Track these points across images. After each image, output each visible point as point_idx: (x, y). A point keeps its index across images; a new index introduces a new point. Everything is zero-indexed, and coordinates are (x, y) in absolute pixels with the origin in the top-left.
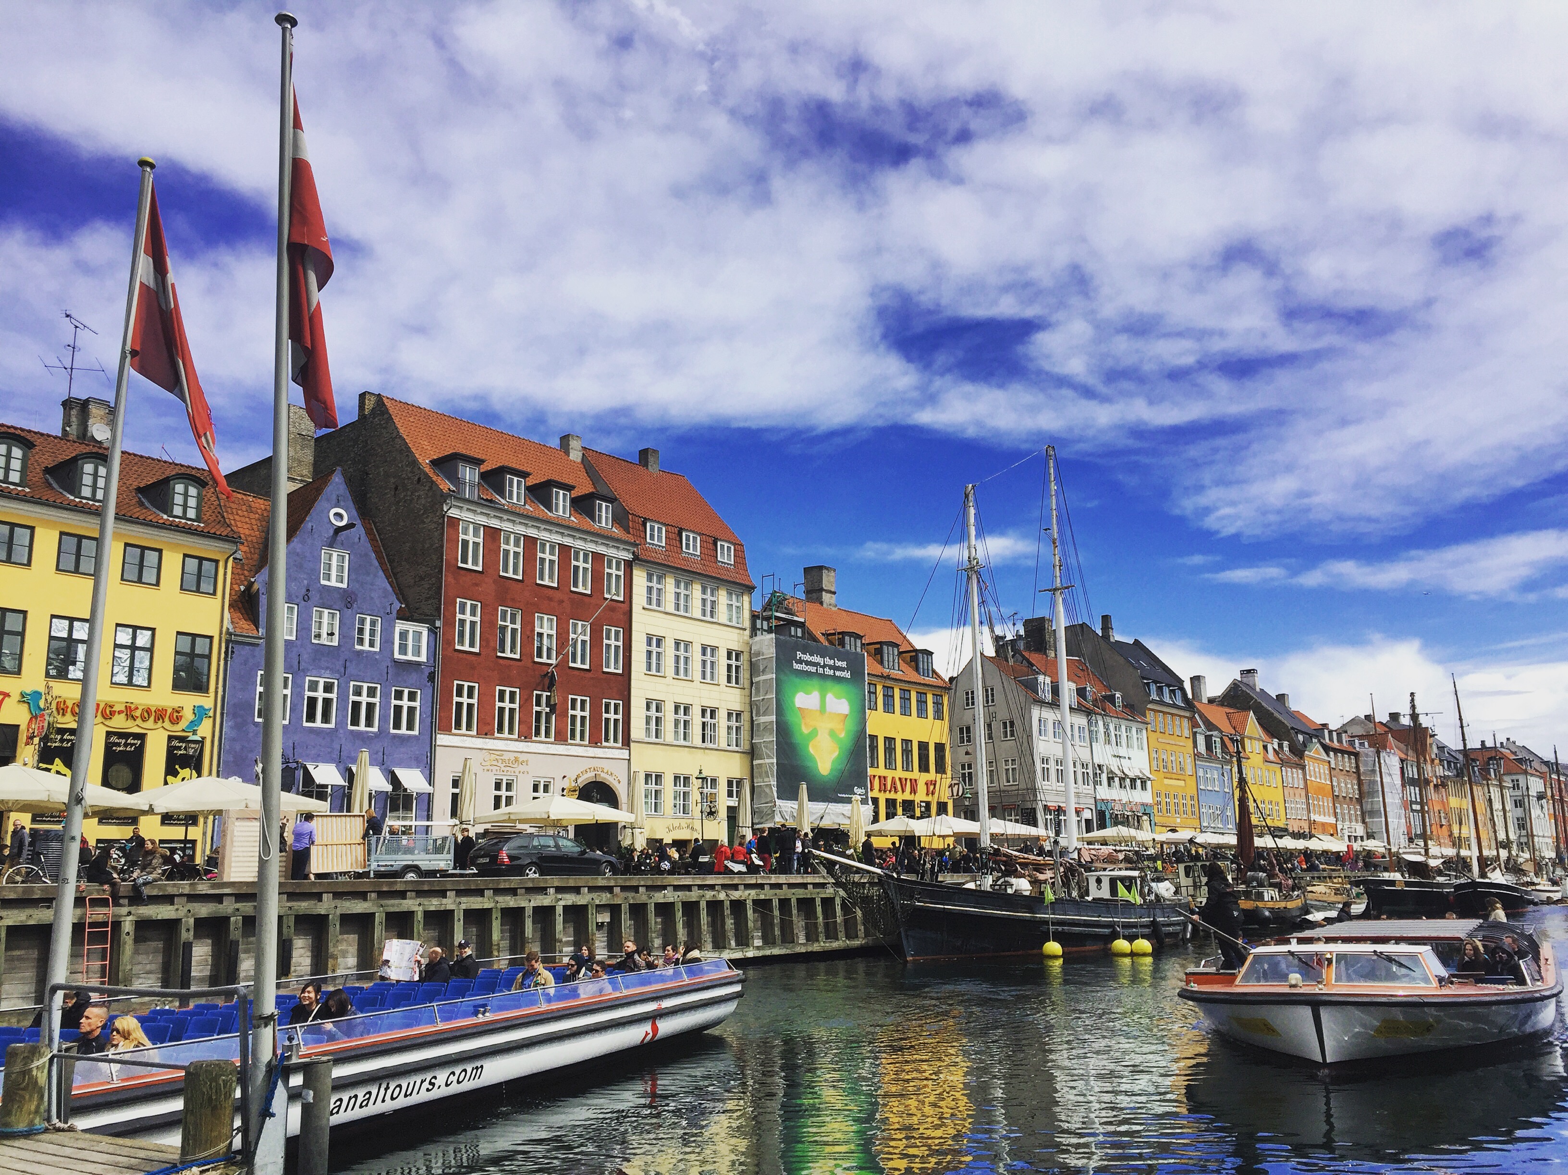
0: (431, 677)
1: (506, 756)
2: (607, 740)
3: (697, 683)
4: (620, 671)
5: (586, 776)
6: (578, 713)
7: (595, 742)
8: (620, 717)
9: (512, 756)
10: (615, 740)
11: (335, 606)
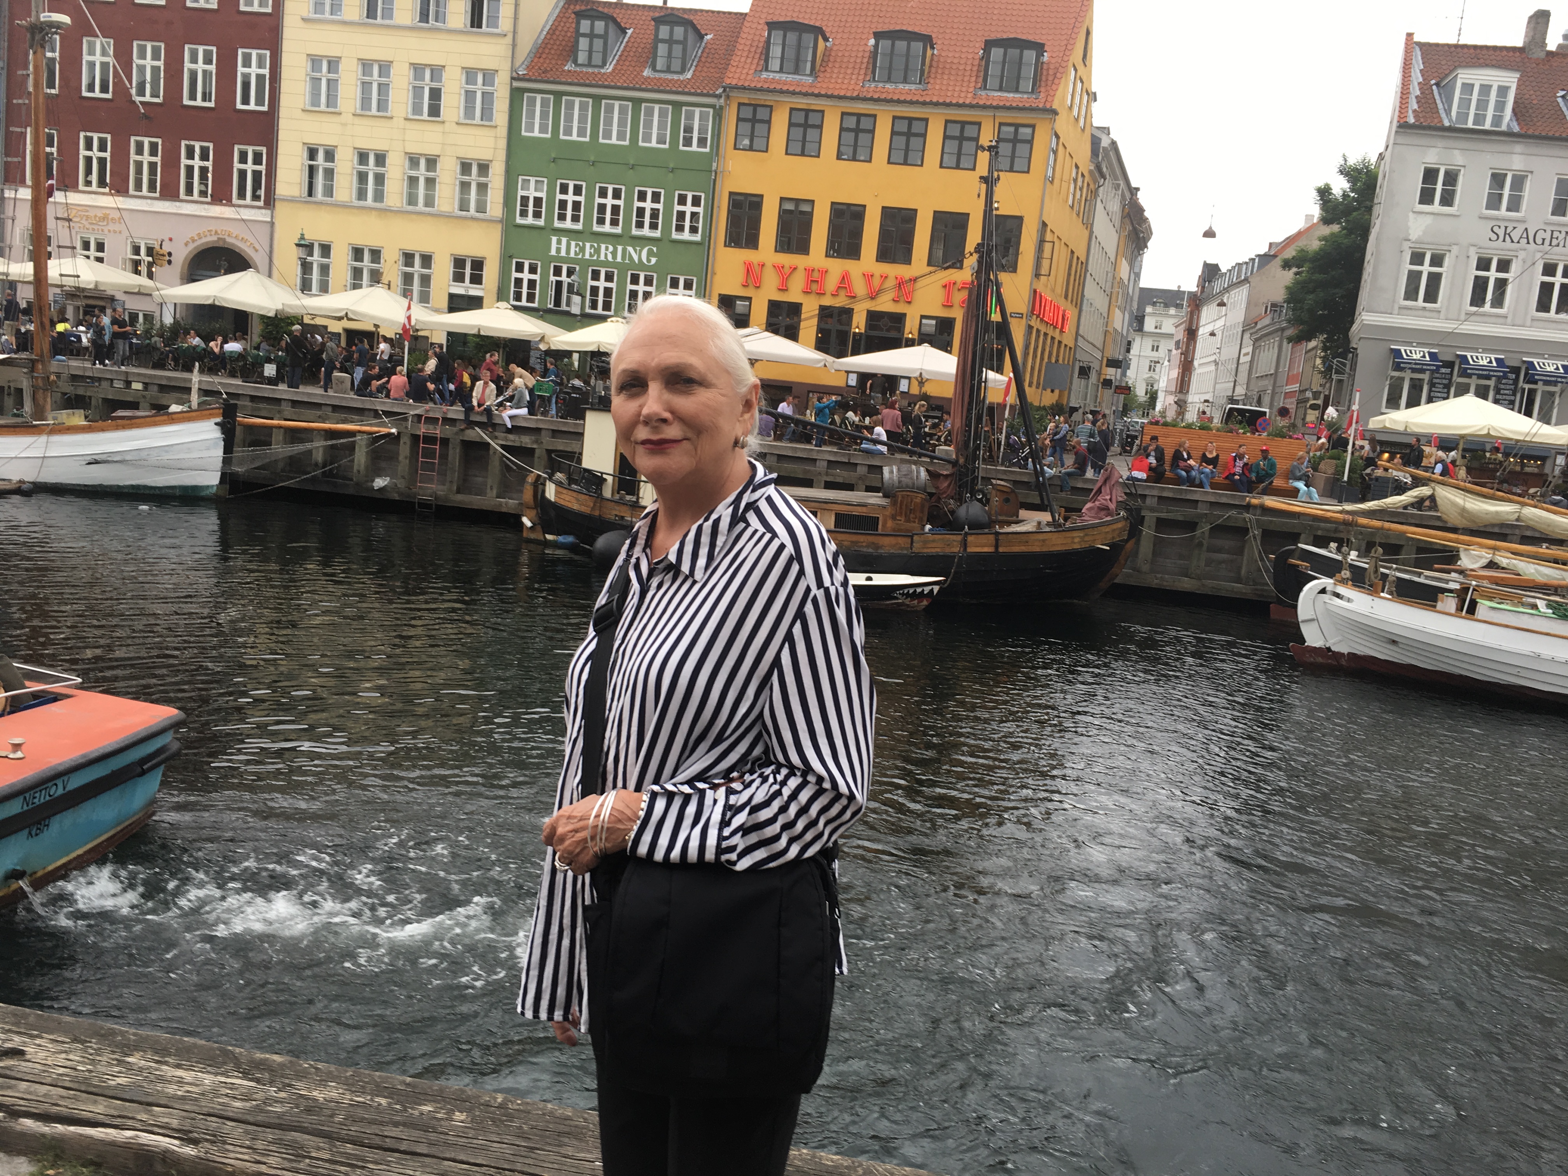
1: (91, 213)
2: (242, 195)
3: (399, 122)
4: (265, 108)
5: (204, 240)
6: (197, 163)
7: (221, 196)
8: (262, 168)
9: (100, 214)
10: (256, 197)
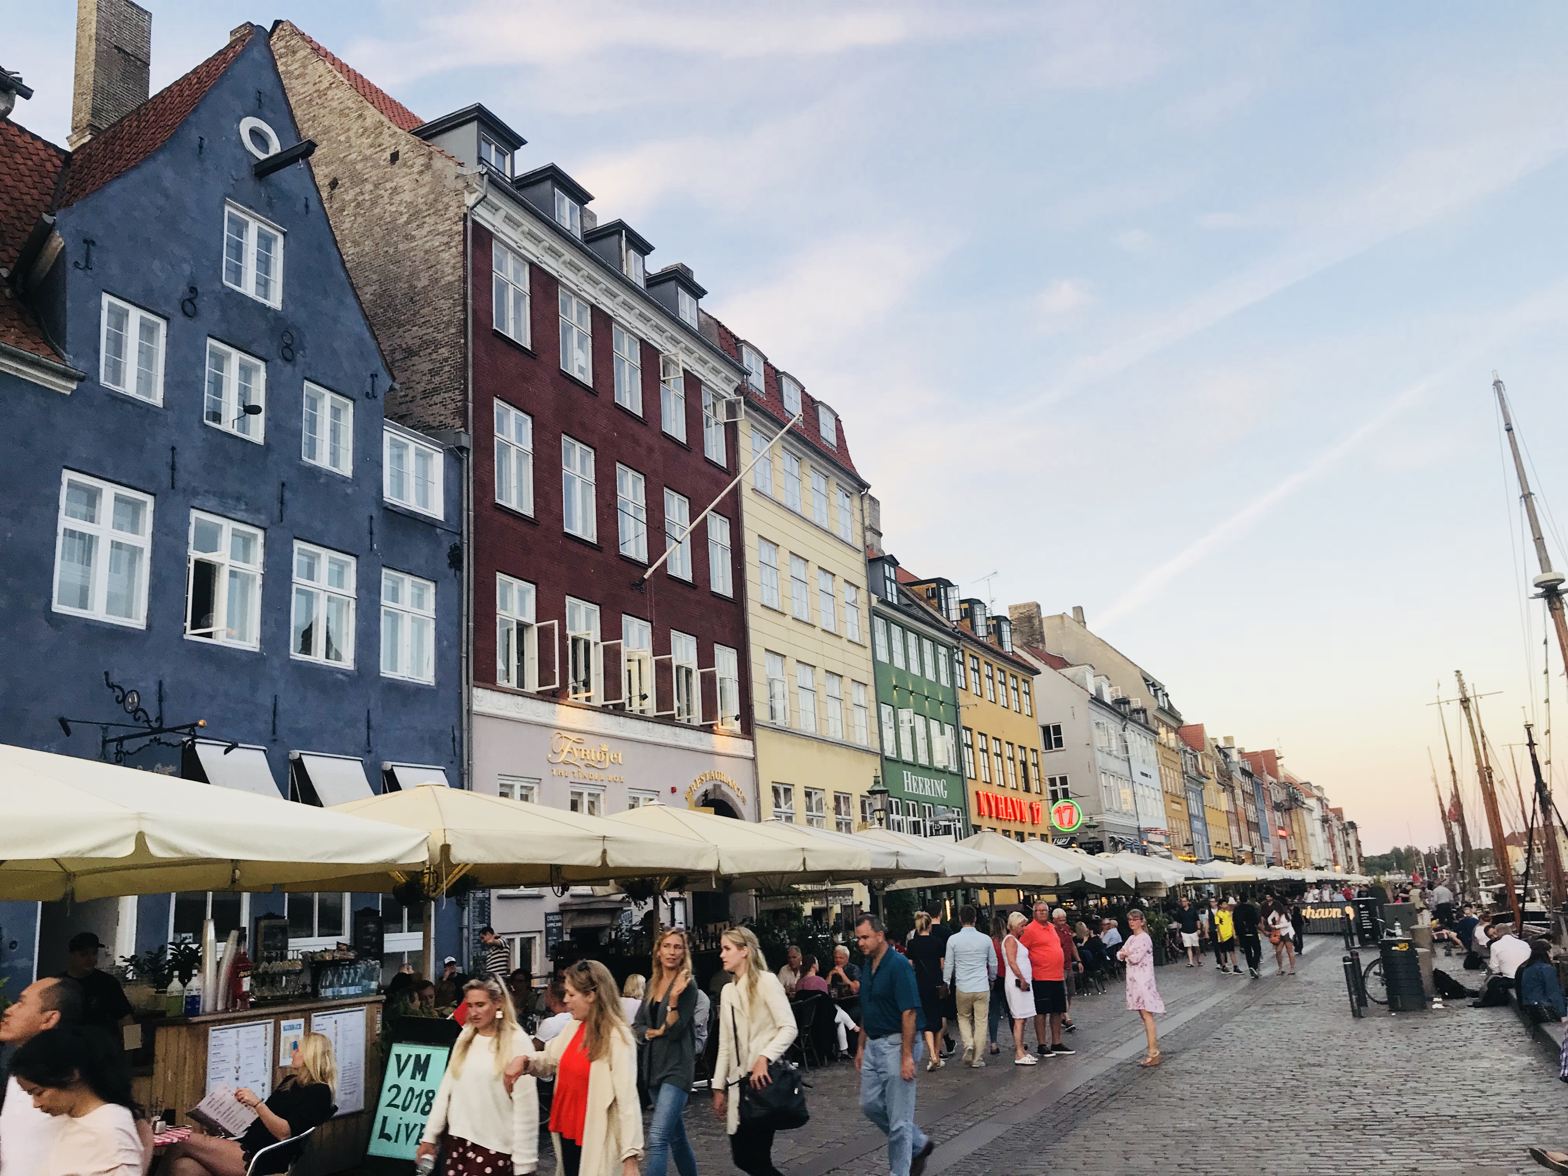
0: (455, 559)
3: (818, 633)
4: (732, 596)
7: (709, 723)
9: (596, 744)
11: (254, 348)
